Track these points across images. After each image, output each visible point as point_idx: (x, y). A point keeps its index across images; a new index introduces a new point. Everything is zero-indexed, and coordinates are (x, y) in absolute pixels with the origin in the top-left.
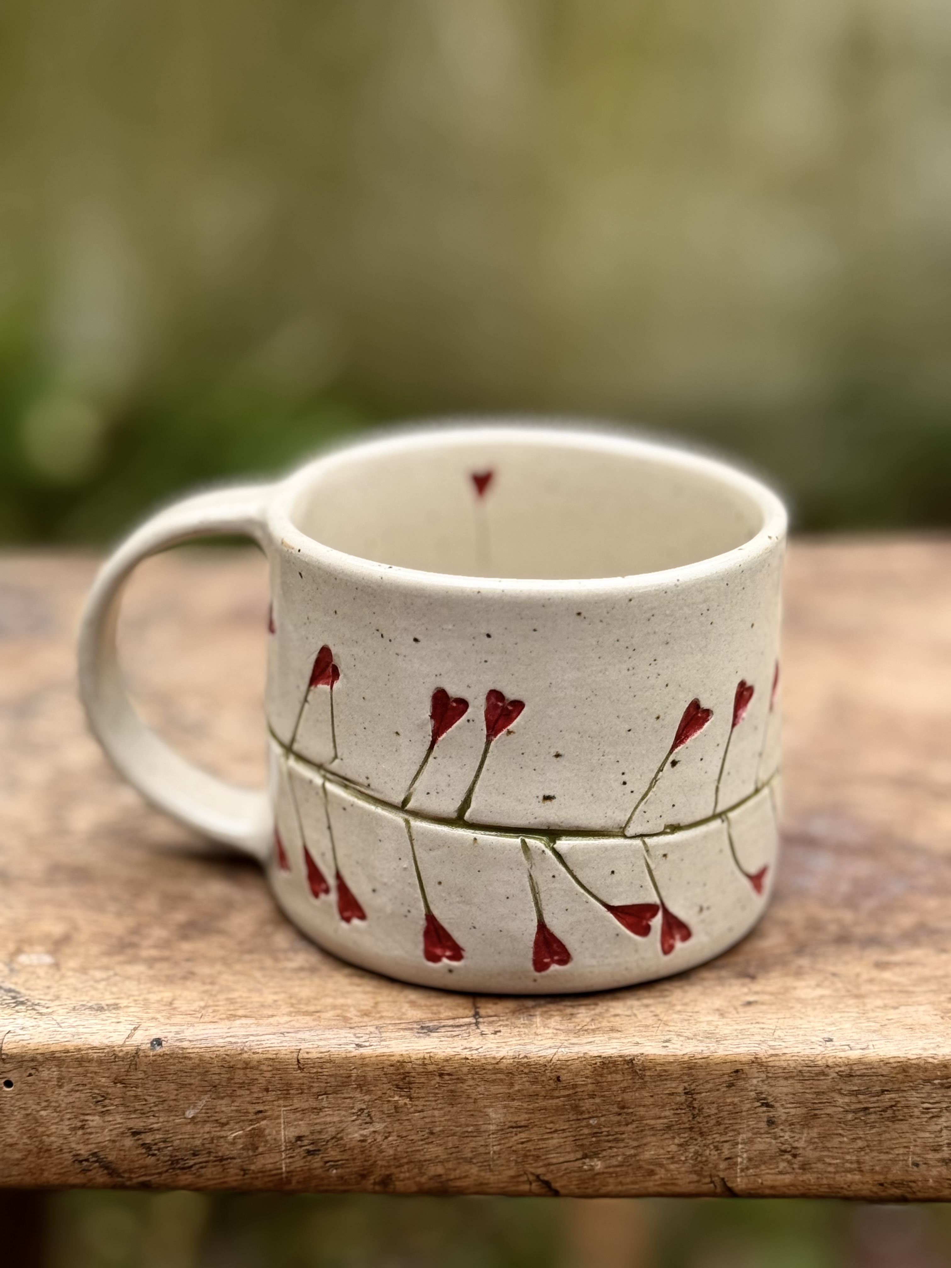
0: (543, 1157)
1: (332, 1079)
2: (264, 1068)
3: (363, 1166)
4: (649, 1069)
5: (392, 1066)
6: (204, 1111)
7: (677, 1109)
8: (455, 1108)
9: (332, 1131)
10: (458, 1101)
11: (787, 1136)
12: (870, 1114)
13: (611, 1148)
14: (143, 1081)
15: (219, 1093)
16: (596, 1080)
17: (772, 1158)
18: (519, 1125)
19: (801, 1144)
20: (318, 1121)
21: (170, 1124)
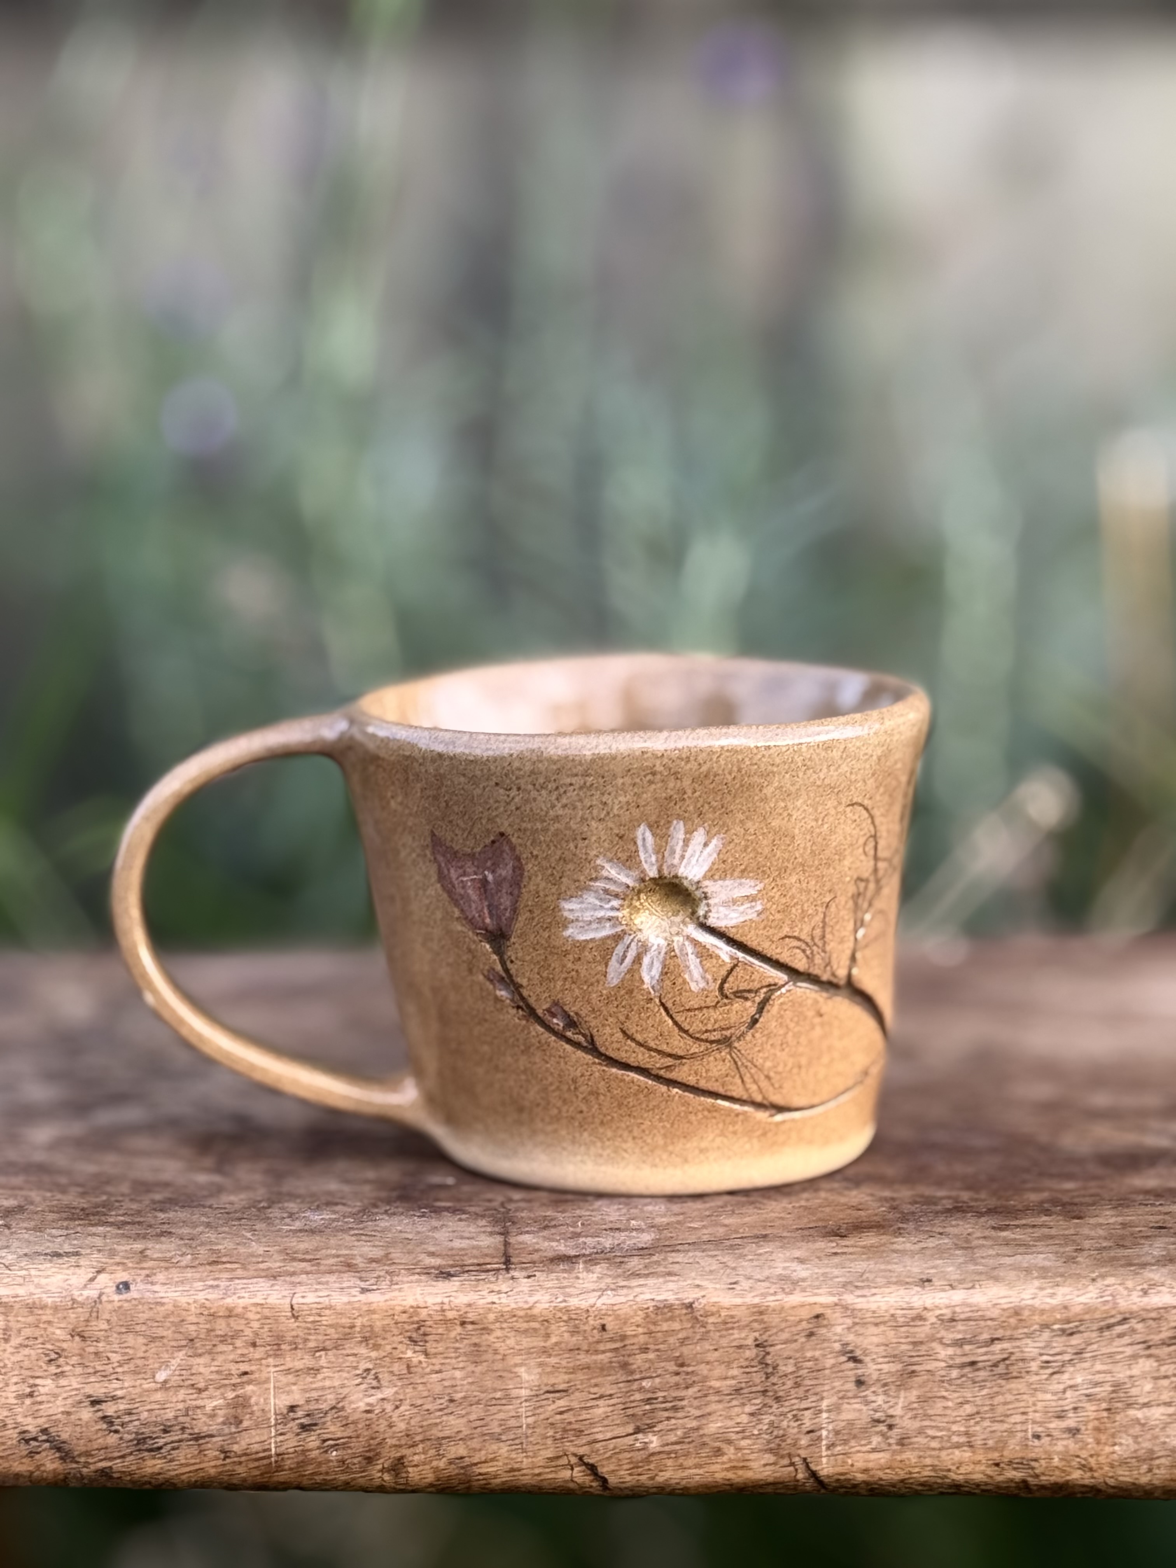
0: (586, 1432)
1: (333, 1330)
2: (251, 1316)
3: (370, 1445)
4: (712, 1314)
5: (404, 1312)
6: (177, 1373)
7: (747, 1367)
8: (479, 1369)
9: (331, 1400)
10: (484, 1358)
11: (880, 1400)
12: (978, 1370)
13: (668, 1419)
14: (106, 1334)
15: (196, 1348)
16: (648, 1329)
17: (864, 1430)
18: (557, 1389)
19: (898, 1411)
20: (314, 1386)
21: (138, 1390)
